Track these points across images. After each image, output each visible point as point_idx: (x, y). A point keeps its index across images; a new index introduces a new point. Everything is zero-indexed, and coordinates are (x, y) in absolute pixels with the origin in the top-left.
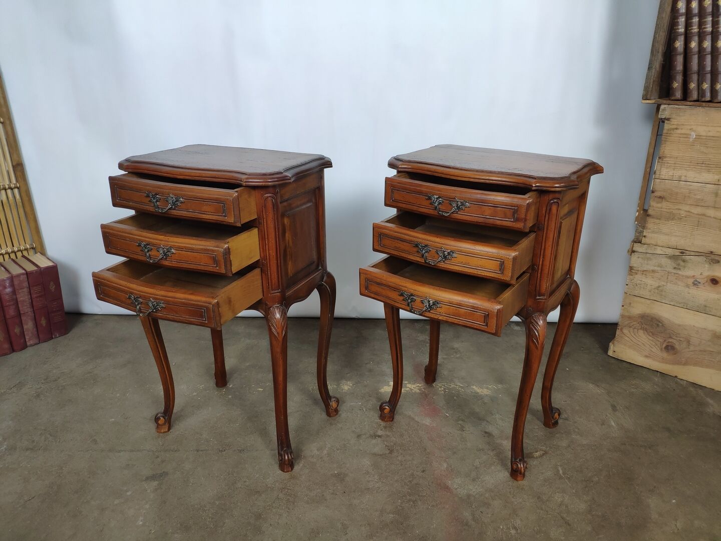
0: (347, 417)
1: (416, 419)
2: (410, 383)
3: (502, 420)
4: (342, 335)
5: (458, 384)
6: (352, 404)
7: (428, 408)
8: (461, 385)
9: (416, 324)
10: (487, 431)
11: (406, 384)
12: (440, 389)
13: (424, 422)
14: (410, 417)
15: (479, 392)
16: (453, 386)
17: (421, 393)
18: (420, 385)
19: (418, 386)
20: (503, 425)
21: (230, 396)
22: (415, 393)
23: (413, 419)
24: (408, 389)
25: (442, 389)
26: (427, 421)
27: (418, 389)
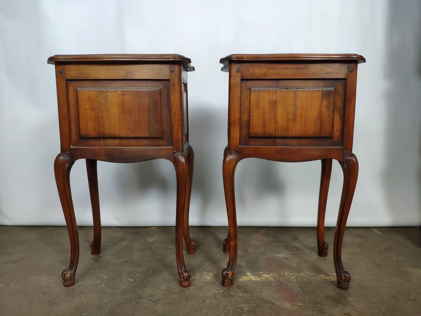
0: (212, 303)
1: (277, 303)
2: (265, 273)
3: (356, 302)
4: (202, 238)
5: (307, 273)
6: (215, 291)
7: (285, 293)
8: (310, 274)
9: (260, 230)
10: (346, 312)
11: (261, 274)
12: (292, 278)
13: (285, 306)
14: (270, 302)
15: (327, 279)
16: (302, 275)
17: (276, 281)
18: (274, 275)
19: (273, 276)
20: (359, 306)
21: (103, 286)
22: (271, 281)
23: (274, 304)
24: (264, 278)
25: (294, 277)
26: (287, 305)
27: (273, 278)
